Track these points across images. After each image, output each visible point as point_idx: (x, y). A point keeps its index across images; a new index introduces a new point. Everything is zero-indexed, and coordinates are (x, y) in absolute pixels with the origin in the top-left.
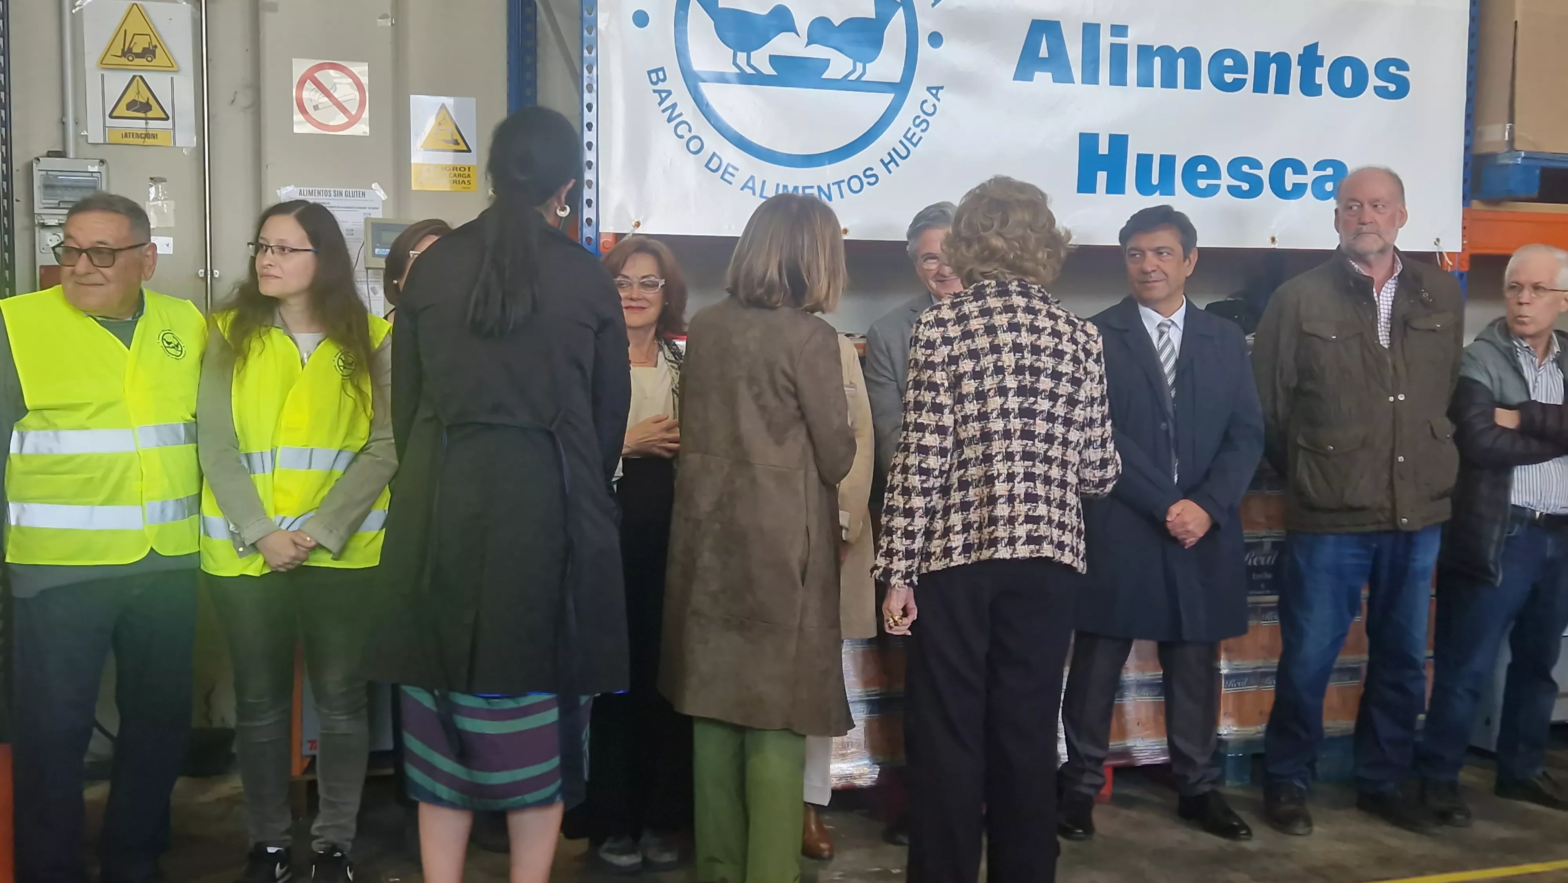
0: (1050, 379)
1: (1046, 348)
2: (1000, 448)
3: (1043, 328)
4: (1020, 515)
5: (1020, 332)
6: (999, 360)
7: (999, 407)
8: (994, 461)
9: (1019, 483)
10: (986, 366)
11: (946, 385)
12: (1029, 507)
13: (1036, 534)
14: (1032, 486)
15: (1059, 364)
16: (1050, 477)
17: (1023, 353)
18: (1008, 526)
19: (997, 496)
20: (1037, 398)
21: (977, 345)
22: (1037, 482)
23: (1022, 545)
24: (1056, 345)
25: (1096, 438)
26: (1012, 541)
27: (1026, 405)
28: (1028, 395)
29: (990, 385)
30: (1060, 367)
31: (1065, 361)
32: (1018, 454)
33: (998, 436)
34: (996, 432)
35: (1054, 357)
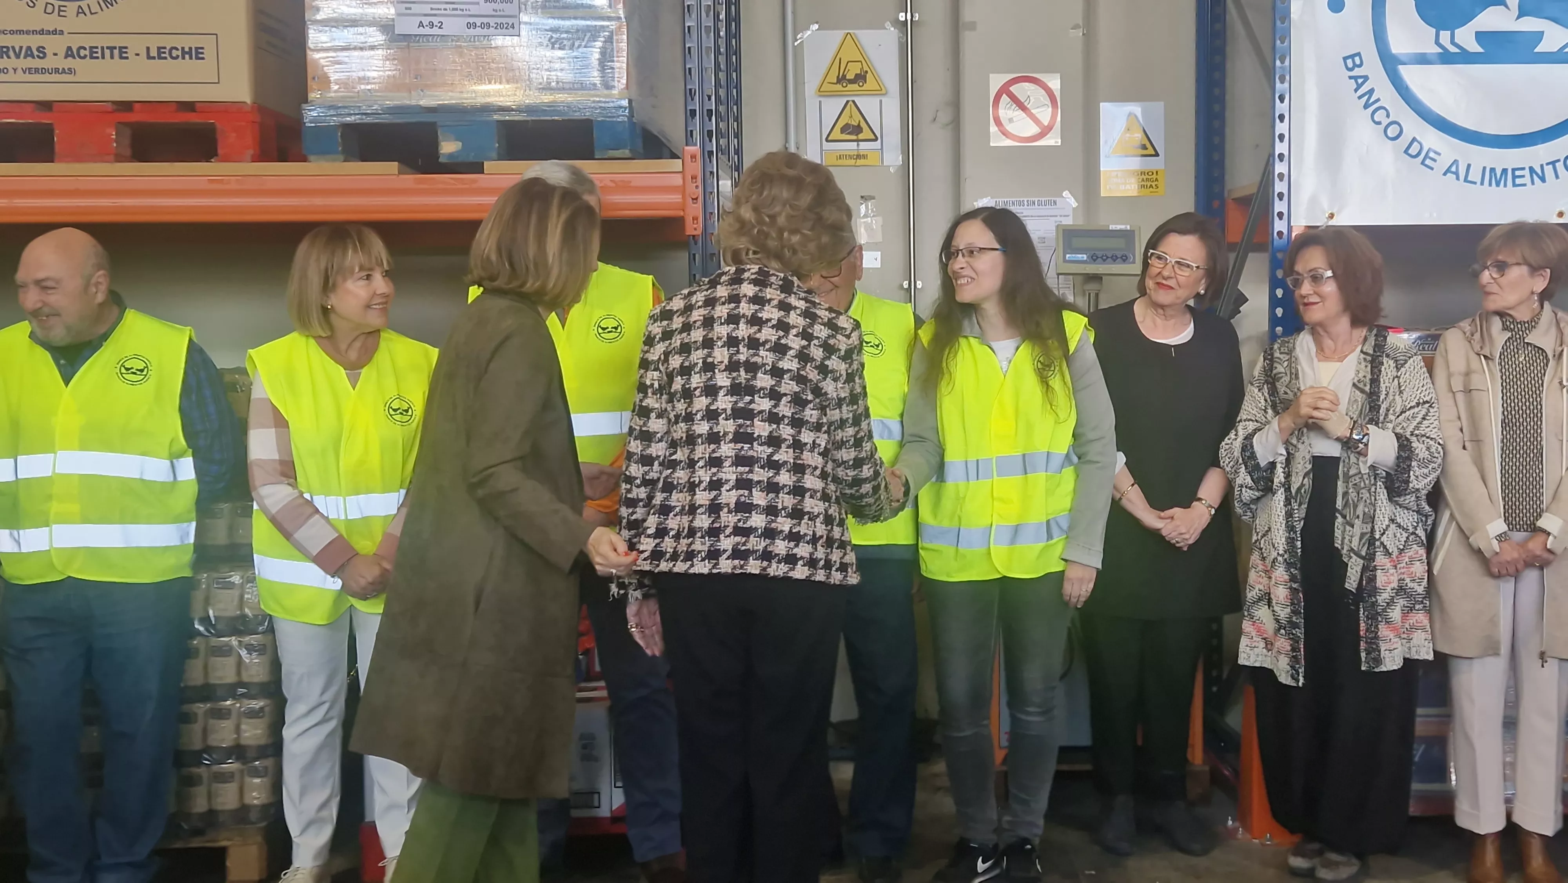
0: (770, 376)
1: (766, 341)
2: (703, 453)
3: (767, 319)
4: (728, 526)
5: (738, 324)
6: (709, 355)
7: (704, 408)
8: (696, 467)
9: (728, 491)
10: (696, 361)
11: (656, 385)
12: (739, 518)
13: (743, 548)
14: (746, 495)
15: (780, 359)
16: (778, 483)
17: (738, 347)
18: (707, 538)
19: (697, 505)
20: (753, 397)
21: (691, 338)
22: (754, 490)
23: (726, 559)
24: (779, 338)
25: (848, 439)
26: (714, 555)
27: (741, 405)
28: (743, 393)
29: (698, 383)
30: (781, 363)
31: (788, 357)
32: (730, 459)
33: (702, 439)
34: (700, 436)
35: (774, 352)
